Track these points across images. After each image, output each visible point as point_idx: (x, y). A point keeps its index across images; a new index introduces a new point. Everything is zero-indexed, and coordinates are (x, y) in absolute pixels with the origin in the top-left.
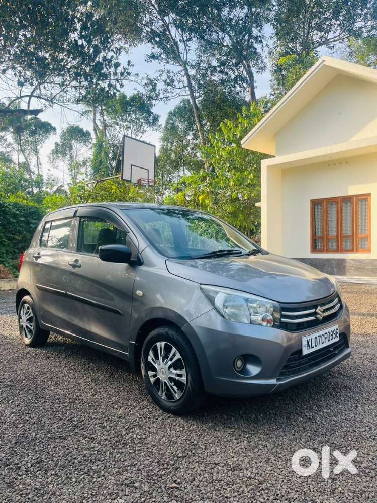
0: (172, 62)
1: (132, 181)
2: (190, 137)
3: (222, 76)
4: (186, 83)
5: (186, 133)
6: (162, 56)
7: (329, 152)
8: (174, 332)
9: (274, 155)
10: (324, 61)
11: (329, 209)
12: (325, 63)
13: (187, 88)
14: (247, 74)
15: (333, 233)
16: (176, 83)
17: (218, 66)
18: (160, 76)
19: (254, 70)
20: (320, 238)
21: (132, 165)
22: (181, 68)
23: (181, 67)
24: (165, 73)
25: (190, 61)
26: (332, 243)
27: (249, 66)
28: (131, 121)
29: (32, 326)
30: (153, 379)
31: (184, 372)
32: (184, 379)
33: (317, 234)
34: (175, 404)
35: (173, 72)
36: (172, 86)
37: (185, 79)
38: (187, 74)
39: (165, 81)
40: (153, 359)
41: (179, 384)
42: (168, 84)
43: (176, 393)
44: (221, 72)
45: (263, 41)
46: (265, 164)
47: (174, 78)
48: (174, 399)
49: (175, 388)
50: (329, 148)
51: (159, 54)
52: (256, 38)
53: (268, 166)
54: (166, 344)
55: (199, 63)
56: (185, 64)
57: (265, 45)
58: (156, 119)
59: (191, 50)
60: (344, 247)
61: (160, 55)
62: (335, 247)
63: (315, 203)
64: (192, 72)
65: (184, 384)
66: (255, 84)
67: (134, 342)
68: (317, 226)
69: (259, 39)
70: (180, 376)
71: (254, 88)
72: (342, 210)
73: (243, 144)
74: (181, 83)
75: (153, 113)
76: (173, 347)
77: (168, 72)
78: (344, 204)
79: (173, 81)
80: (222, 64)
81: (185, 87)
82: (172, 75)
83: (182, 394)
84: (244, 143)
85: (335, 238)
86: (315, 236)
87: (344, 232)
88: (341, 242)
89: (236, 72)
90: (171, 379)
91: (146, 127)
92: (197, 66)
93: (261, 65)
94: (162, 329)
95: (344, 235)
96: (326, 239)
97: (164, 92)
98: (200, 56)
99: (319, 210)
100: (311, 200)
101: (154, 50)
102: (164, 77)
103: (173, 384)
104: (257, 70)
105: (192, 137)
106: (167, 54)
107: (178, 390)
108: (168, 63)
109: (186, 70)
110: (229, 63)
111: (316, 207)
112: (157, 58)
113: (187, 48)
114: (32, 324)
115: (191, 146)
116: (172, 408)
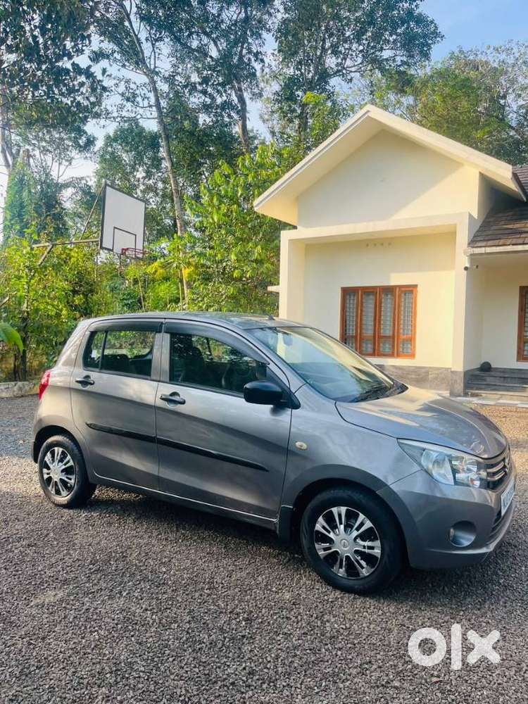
0: (132, 67)
1: (114, 251)
2: (140, 174)
3: (203, 97)
4: (153, 101)
5: (134, 168)
6: (116, 55)
7: (370, 230)
8: (361, 496)
9: (295, 225)
10: (368, 111)
11: (364, 301)
12: (369, 114)
13: (154, 109)
14: (239, 101)
15: (368, 331)
16: (139, 99)
17: (200, 84)
18: (117, 85)
19: (246, 95)
20: (352, 337)
21: (115, 228)
22: (145, 79)
23: (145, 77)
24: (123, 83)
25: (162, 71)
26: (367, 344)
27: (240, 89)
28: (51, 142)
29: (70, 479)
30: (323, 552)
31: (377, 543)
32: (377, 552)
33: (347, 332)
34: (360, 582)
35: (135, 83)
36: (133, 102)
37: (152, 95)
38: (155, 90)
39: (123, 95)
40: (324, 527)
41: (370, 559)
42: (128, 100)
43: (363, 568)
44: (204, 92)
45: (265, 59)
46: (285, 236)
47: (137, 92)
48: (359, 576)
49: (363, 563)
50: (371, 224)
51: (110, 52)
52: (256, 55)
53: (290, 240)
54: (347, 510)
55: (173, 76)
56: (152, 73)
57: (266, 65)
58: (90, 142)
59: (163, 56)
60: (381, 349)
61: (113, 53)
62: (370, 350)
63: (347, 292)
64: (164, 87)
65: (377, 558)
66: (248, 115)
67: (291, 507)
68: (348, 322)
69: (260, 57)
70: (372, 548)
71: (246, 121)
72: (381, 303)
73: (256, 206)
74: (146, 100)
75: (86, 133)
76: (360, 514)
77: (128, 81)
78: (383, 296)
79: (134, 96)
80: (205, 80)
81: (150, 106)
82: (132, 86)
83: (373, 570)
84: (258, 204)
85: (372, 338)
86: (346, 334)
87: (382, 331)
88: (379, 344)
89: (224, 94)
90: (356, 552)
91: (74, 153)
92: (170, 80)
93: (256, 91)
94: (341, 491)
95: (382, 335)
96: (360, 338)
97: (119, 109)
98: (174, 66)
99: (352, 302)
100: (342, 288)
101: (102, 45)
102: (122, 88)
103: (360, 558)
104: (250, 96)
105: (144, 174)
106: (123, 52)
107: (367, 564)
108: (124, 66)
109: (154, 82)
110: (215, 81)
111: (348, 297)
112: (108, 57)
113: (157, 51)
114: (73, 477)
115: (142, 187)
116: (356, 587)
